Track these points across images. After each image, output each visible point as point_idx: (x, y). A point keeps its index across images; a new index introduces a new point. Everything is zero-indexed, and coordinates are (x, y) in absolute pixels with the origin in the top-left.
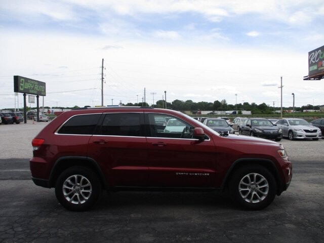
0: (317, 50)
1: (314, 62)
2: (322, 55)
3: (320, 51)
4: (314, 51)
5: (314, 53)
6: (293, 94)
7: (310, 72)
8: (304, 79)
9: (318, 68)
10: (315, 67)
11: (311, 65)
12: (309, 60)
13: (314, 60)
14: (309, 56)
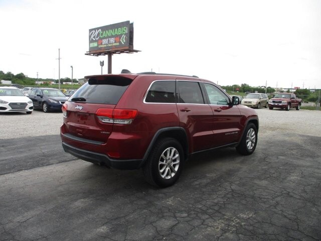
0: (98, 29)
1: (94, 39)
2: (102, 34)
3: (100, 30)
4: (95, 29)
5: (94, 31)
6: (72, 67)
7: (91, 48)
8: (86, 54)
9: (98, 45)
10: (95, 44)
11: (91, 41)
12: (90, 37)
13: (94, 37)
14: (90, 33)
